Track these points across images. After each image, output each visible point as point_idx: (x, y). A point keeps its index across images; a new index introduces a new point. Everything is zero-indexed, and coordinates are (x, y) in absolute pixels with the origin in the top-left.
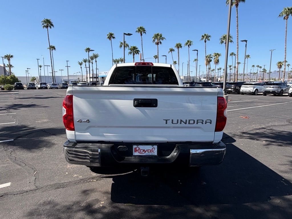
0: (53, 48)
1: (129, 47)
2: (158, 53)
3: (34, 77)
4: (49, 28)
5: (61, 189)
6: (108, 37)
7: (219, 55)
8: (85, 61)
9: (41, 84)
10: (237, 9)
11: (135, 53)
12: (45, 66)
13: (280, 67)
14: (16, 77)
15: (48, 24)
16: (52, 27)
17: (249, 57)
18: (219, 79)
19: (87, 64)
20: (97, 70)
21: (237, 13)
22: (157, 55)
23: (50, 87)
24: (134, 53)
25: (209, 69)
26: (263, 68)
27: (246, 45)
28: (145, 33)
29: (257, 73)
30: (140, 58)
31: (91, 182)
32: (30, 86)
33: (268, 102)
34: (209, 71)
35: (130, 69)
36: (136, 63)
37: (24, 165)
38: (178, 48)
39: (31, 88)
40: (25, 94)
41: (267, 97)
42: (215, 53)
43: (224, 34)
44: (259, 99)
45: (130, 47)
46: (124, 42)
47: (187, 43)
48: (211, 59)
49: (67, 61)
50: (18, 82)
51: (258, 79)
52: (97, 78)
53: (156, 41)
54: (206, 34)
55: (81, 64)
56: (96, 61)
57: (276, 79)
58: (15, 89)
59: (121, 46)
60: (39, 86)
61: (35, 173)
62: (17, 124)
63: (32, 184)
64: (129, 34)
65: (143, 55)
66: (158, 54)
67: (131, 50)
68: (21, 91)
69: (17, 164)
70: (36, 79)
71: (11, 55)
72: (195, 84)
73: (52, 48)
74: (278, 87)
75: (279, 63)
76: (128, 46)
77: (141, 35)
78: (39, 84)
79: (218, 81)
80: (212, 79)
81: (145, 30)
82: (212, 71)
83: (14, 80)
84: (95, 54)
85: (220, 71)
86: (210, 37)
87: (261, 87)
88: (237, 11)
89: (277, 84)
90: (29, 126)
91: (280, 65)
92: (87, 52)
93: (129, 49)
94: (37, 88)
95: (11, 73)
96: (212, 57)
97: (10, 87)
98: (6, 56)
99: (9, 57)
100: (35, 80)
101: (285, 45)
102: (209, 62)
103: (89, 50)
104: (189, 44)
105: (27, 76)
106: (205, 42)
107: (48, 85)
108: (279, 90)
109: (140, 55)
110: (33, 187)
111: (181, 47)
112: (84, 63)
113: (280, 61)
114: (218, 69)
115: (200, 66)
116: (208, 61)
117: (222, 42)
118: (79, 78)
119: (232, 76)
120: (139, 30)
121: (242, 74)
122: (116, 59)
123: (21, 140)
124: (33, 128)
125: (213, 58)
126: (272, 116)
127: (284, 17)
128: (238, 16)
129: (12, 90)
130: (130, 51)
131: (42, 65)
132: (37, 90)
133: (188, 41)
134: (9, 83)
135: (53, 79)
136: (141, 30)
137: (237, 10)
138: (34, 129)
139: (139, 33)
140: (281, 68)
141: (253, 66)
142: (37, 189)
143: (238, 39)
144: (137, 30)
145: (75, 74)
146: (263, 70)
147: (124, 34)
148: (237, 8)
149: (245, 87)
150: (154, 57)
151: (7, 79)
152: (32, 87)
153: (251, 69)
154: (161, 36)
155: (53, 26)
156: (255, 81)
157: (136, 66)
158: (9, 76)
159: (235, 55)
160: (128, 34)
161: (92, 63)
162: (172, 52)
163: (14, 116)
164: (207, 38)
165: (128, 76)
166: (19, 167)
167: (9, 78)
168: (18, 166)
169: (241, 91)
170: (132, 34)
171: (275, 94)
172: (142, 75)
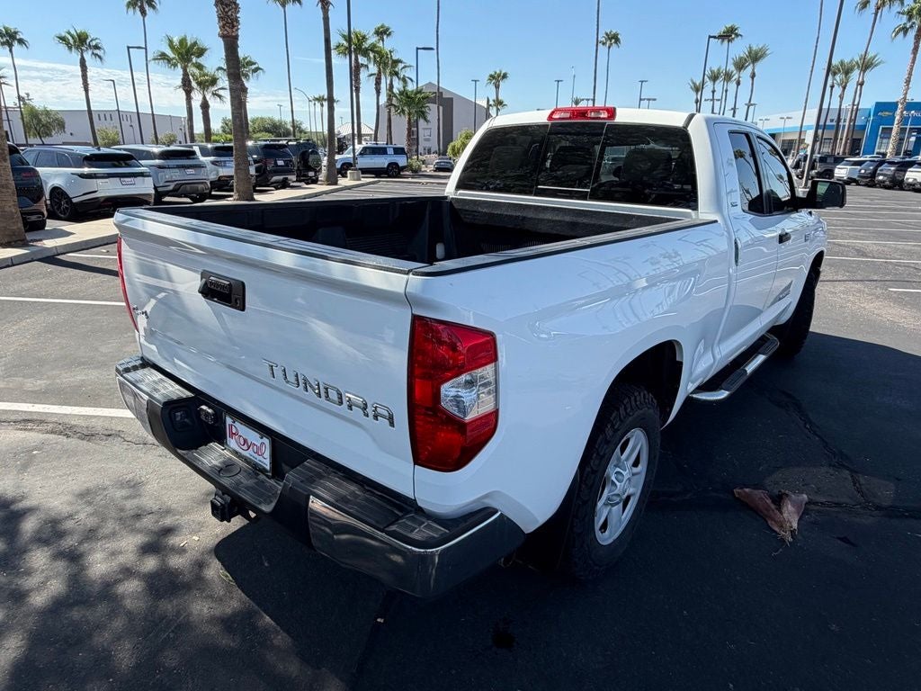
0: (613, 41)
8: (715, 77)
20: (752, 108)
55: (698, 89)
56: (753, 76)
71: (502, 71)
84: (754, 48)
98: (492, 76)
99: (498, 79)
112: (709, 84)
157: (550, 121)
161: (738, 83)
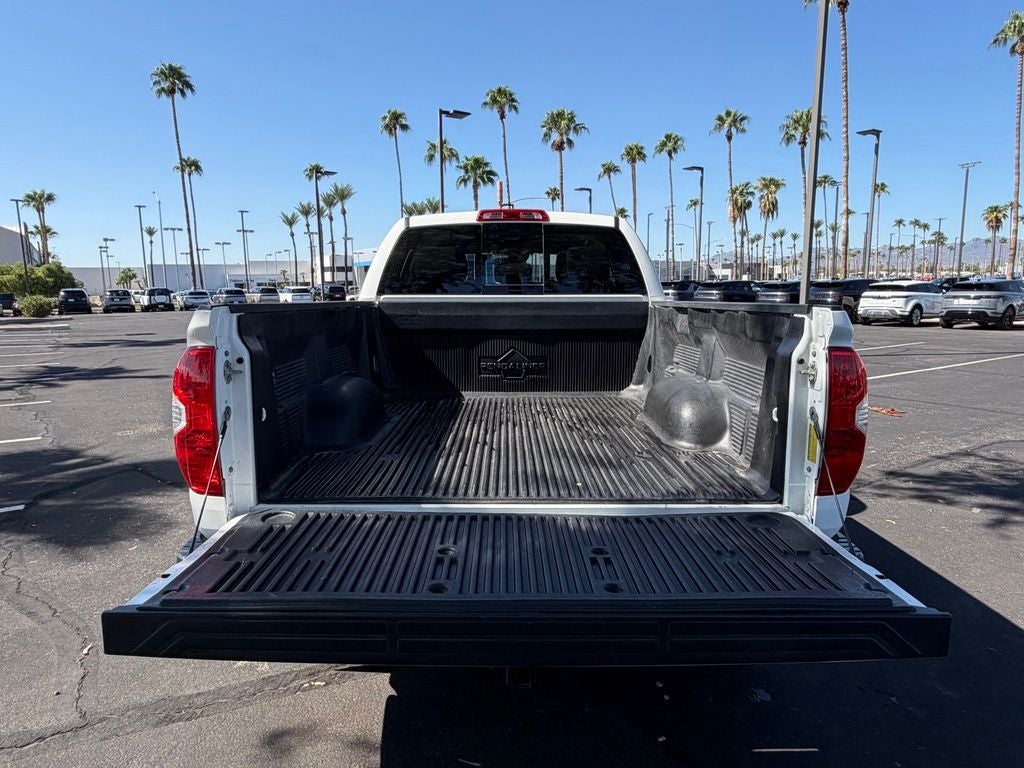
0: (193, 168)
1: (458, 159)
2: (562, 179)
3: (129, 270)
4: (178, 95)
5: (181, 723)
6: (387, 126)
7: (778, 185)
8: (306, 212)
9: (152, 293)
10: (844, 18)
11: (479, 180)
12: (167, 229)
13: (996, 224)
14: (66, 271)
15: (175, 81)
16: (188, 92)
17: (883, 189)
18: (778, 270)
19: (313, 220)
20: (349, 242)
21: (845, 34)
22: (559, 188)
23: (182, 303)
24: (475, 181)
25: (743, 233)
26: (934, 228)
27: (877, 146)
28: (516, 109)
29: (913, 246)
30: (499, 200)
31: (305, 690)
32: (112, 299)
33: (964, 350)
34: (742, 243)
35: (461, 236)
36: (482, 213)
37: (49, 613)
38: (634, 161)
39: (115, 307)
40: (91, 331)
41: (957, 332)
42: (764, 179)
43: (796, 111)
44: (928, 342)
45: (462, 159)
46: (442, 143)
47: (664, 144)
48: (750, 198)
49: (242, 212)
50: (74, 285)
51: (916, 267)
52: (347, 269)
53: (555, 137)
54: (733, 111)
55: (291, 222)
56: (344, 212)
57: (981, 267)
58: (61, 313)
59: (431, 157)
60: (145, 300)
61: (85, 651)
62: (47, 445)
63: (69, 699)
64: (459, 114)
65: (508, 186)
66: (562, 184)
67: (467, 172)
68: (80, 320)
69: (22, 609)
70: (134, 276)
71: (47, 192)
72: (695, 289)
73: (191, 166)
74: (994, 297)
75: (992, 212)
76: (454, 155)
77: (502, 117)
78: (143, 294)
79: (775, 276)
80: (754, 268)
81: (513, 100)
82: (753, 241)
83: (61, 278)
84: (340, 187)
85: (781, 243)
86: (745, 121)
87: (934, 297)
88: (844, 26)
89: (991, 287)
90: (89, 452)
91: (997, 217)
92: (310, 178)
93: (461, 168)
94: (138, 308)
95: (49, 254)
96: (752, 193)
97: (41, 306)
98: (29, 196)
99: (39, 201)
100: (131, 278)
101: (1016, 145)
102: (741, 209)
103: (317, 172)
104: (671, 145)
105: (105, 266)
106: (729, 138)
107: (178, 297)
108: (1001, 308)
109: (498, 188)
110: (68, 717)
111: (642, 156)
112: (302, 219)
113: (995, 205)
114: (775, 236)
115: (709, 223)
116: (739, 205)
117: (789, 139)
118: (284, 272)
119: (823, 257)
120: (494, 101)
121: (859, 252)
122: (414, 205)
123: (49, 506)
124: (104, 460)
125: (758, 194)
126: (988, 406)
127: (1010, 44)
128: (845, 44)
129: (50, 317)
130: (462, 172)
131: (156, 226)
132: (138, 316)
133: (668, 137)
134: (41, 293)
135: (194, 274)
136: (503, 101)
137: (844, 21)
138: (108, 461)
139: (496, 110)
140: (998, 227)
141: (900, 222)
142: (85, 723)
143: (847, 126)
144: (488, 99)
145: (270, 259)
146: (933, 238)
147: (442, 112)
148: (843, 14)
149: (874, 297)
150: (548, 193)
151: (33, 276)
152: (119, 304)
153: (891, 235)
154: (571, 119)
155: (192, 90)
156: (904, 274)
157: (481, 223)
158: (42, 268)
159: (834, 183)
160: (455, 111)
161: (331, 219)
162: (609, 177)
163: (41, 413)
164: (736, 126)
165: (454, 263)
166: (27, 623)
167: (40, 272)
168: (25, 619)
169: (860, 311)
170: (469, 114)
171: (983, 321)
172: (506, 257)
